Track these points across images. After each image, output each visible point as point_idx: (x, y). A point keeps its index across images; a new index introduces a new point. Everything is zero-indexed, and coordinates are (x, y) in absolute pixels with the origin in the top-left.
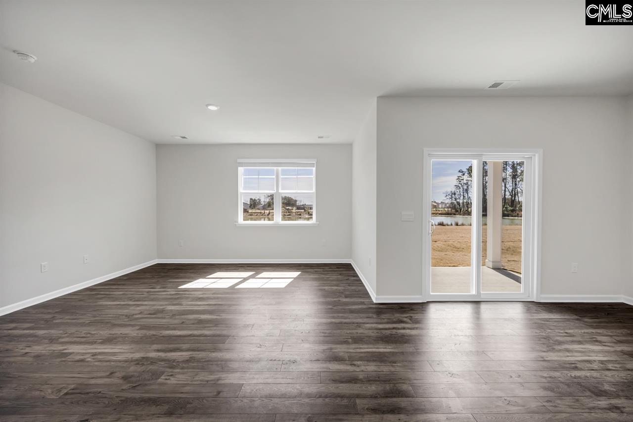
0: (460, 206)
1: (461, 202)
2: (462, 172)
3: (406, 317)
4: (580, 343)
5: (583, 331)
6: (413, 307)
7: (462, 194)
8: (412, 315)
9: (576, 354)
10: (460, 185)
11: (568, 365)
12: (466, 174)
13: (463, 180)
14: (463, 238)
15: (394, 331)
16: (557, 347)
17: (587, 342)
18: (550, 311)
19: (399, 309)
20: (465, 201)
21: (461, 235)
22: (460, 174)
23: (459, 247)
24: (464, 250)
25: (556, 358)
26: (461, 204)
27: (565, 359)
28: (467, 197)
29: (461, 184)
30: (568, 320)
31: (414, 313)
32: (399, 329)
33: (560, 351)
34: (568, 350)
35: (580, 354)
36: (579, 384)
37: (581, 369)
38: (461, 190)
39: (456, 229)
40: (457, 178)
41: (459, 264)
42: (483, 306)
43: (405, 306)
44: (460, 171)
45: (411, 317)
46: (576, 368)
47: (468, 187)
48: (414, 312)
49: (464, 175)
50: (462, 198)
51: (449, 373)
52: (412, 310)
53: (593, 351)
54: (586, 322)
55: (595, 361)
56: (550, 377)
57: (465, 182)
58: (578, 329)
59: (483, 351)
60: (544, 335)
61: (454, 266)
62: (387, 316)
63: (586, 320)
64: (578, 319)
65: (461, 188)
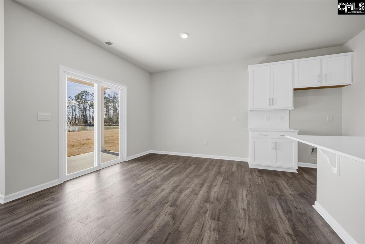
0: (70, 120)
1: (71, 117)
2: (71, 98)
3: (47, 201)
4: (146, 172)
5: (145, 167)
6: (52, 190)
7: (71, 112)
8: (52, 197)
9: (146, 177)
10: (69, 106)
11: (146, 182)
12: (74, 100)
13: (72, 103)
14: (75, 139)
15: (38, 217)
16: (140, 177)
17: (148, 170)
18: (132, 163)
19: (37, 197)
20: (74, 117)
21: (74, 137)
22: (70, 99)
23: (73, 145)
24: (77, 146)
25: (141, 182)
26: (71, 119)
27: (144, 180)
28: (75, 114)
29: (71, 106)
30: (139, 165)
31: (54, 195)
32: (42, 213)
33: (141, 178)
34: (143, 177)
35: (147, 176)
36: (151, 187)
37: (150, 182)
38: (71, 109)
39: (69, 134)
40: (68, 101)
41: (80, 153)
42: (102, 172)
43: (44, 192)
44: (69, 97)
45: (53, 198)
46: (148, 182)
47: (75, 108)
48: (54, 193)
49: (72, 100)
50: (71, 114)
51: (97, 219)
52: (51, 193)
53: (150, 173)
54: (144, 163)
55: (152, 176)
56: (142, 190)
57: (74, 105)
58: (143, 167)
59: (112, 195)
60: (133, 174)
61: (76, 155)
62: (25, 208)
63: (144, 162)
64: (142, 163)
65: (71, 108)
